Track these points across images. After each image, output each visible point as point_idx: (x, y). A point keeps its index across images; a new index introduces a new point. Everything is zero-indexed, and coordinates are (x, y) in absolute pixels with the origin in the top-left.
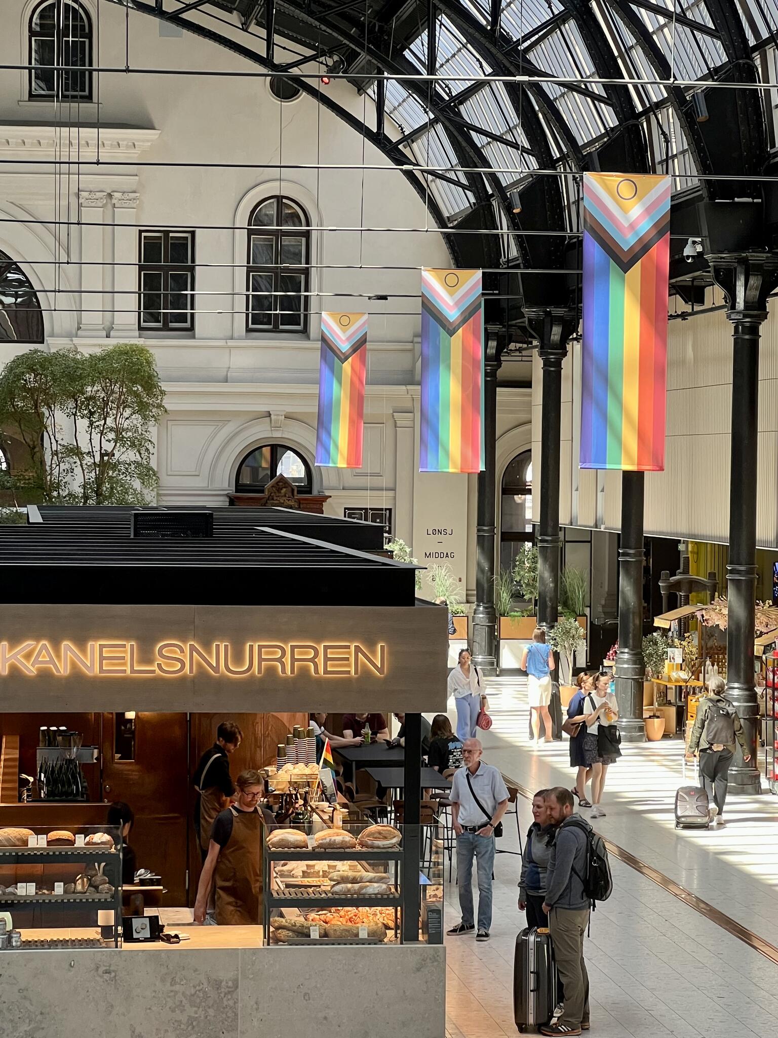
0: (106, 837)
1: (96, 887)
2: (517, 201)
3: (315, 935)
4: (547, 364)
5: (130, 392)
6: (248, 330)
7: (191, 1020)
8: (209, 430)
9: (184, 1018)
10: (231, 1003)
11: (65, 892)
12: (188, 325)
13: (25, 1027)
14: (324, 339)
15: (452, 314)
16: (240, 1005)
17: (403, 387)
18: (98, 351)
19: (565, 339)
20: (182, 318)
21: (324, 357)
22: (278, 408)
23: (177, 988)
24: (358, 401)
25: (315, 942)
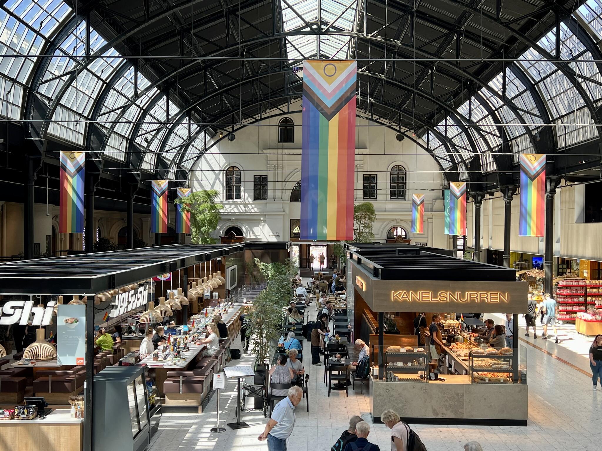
0: (423, 349)
1: (420, 364)
2: (469, 164)
3: (487, 381)
4: (476, 206)
5: (368, 215)
6: (391, 199)
7: (450, 405)
8: (381, 223)
9: (448, 404)
10: (462, 400)
11: (412, 365)
12: (375, 197)
13: (400, 405)
14: (413, 201)
15: (458, 194)
16: (465, 401)
17: (430, 213)
18: (359, 204)
19: (481, 200)
20: (374, 196)
21: (413, 205)
22: (398, 218)
23: (445, 395)
24: (422, 216)
25: (487, 383)
